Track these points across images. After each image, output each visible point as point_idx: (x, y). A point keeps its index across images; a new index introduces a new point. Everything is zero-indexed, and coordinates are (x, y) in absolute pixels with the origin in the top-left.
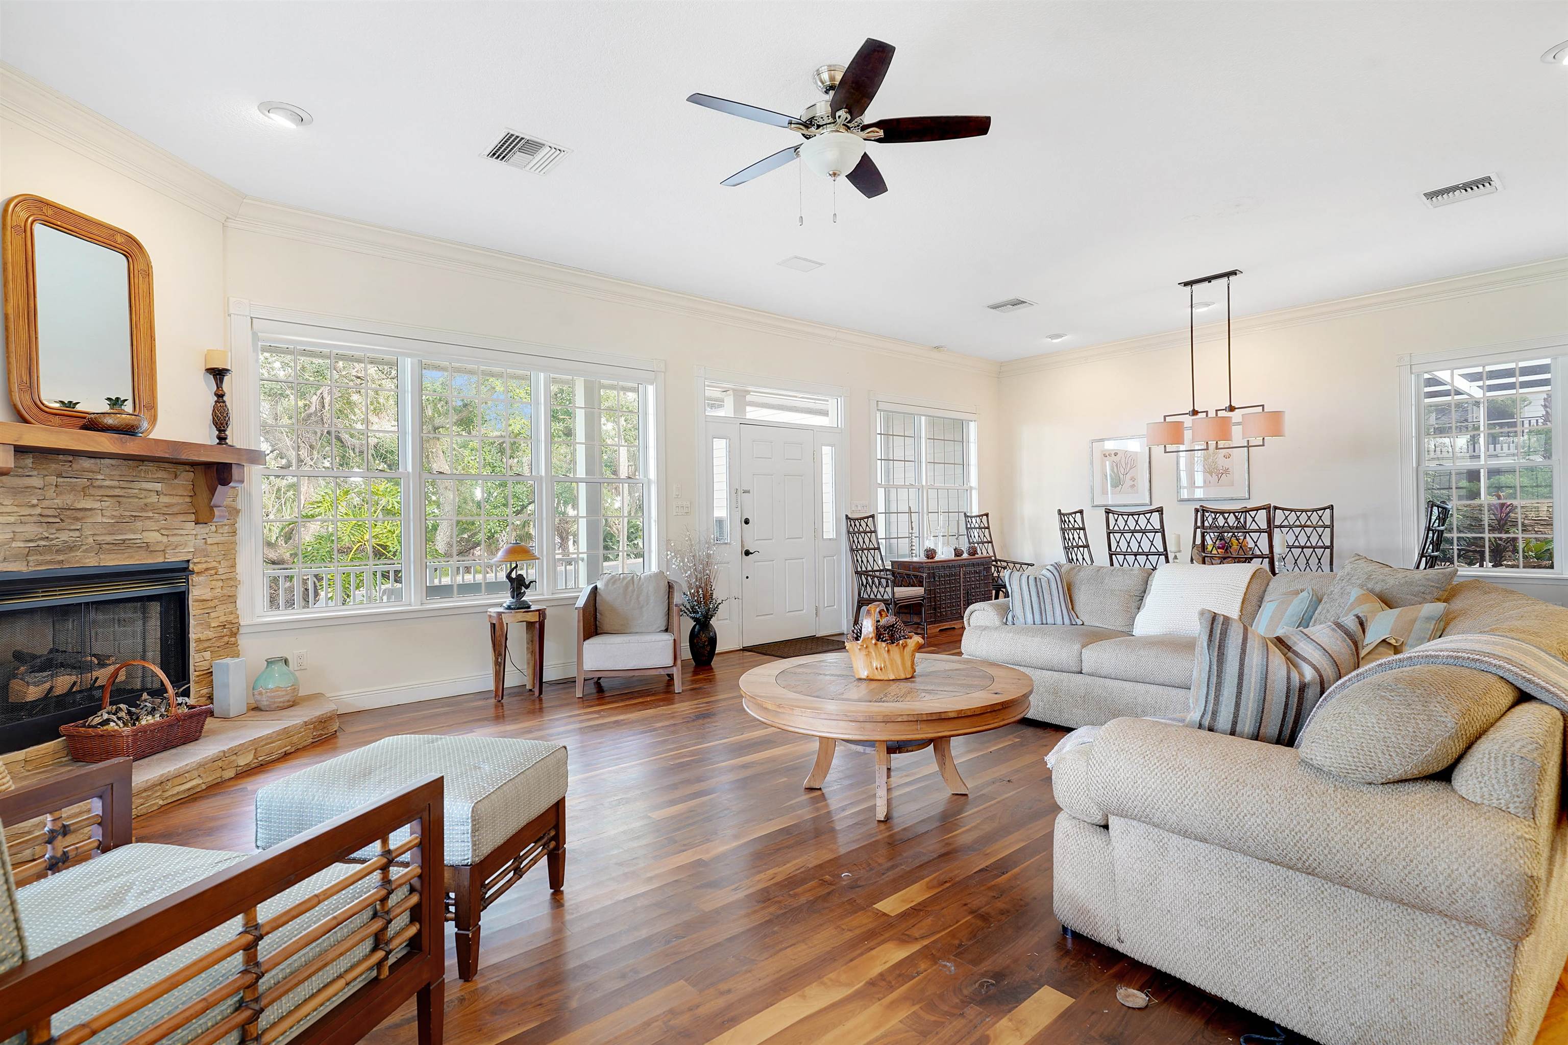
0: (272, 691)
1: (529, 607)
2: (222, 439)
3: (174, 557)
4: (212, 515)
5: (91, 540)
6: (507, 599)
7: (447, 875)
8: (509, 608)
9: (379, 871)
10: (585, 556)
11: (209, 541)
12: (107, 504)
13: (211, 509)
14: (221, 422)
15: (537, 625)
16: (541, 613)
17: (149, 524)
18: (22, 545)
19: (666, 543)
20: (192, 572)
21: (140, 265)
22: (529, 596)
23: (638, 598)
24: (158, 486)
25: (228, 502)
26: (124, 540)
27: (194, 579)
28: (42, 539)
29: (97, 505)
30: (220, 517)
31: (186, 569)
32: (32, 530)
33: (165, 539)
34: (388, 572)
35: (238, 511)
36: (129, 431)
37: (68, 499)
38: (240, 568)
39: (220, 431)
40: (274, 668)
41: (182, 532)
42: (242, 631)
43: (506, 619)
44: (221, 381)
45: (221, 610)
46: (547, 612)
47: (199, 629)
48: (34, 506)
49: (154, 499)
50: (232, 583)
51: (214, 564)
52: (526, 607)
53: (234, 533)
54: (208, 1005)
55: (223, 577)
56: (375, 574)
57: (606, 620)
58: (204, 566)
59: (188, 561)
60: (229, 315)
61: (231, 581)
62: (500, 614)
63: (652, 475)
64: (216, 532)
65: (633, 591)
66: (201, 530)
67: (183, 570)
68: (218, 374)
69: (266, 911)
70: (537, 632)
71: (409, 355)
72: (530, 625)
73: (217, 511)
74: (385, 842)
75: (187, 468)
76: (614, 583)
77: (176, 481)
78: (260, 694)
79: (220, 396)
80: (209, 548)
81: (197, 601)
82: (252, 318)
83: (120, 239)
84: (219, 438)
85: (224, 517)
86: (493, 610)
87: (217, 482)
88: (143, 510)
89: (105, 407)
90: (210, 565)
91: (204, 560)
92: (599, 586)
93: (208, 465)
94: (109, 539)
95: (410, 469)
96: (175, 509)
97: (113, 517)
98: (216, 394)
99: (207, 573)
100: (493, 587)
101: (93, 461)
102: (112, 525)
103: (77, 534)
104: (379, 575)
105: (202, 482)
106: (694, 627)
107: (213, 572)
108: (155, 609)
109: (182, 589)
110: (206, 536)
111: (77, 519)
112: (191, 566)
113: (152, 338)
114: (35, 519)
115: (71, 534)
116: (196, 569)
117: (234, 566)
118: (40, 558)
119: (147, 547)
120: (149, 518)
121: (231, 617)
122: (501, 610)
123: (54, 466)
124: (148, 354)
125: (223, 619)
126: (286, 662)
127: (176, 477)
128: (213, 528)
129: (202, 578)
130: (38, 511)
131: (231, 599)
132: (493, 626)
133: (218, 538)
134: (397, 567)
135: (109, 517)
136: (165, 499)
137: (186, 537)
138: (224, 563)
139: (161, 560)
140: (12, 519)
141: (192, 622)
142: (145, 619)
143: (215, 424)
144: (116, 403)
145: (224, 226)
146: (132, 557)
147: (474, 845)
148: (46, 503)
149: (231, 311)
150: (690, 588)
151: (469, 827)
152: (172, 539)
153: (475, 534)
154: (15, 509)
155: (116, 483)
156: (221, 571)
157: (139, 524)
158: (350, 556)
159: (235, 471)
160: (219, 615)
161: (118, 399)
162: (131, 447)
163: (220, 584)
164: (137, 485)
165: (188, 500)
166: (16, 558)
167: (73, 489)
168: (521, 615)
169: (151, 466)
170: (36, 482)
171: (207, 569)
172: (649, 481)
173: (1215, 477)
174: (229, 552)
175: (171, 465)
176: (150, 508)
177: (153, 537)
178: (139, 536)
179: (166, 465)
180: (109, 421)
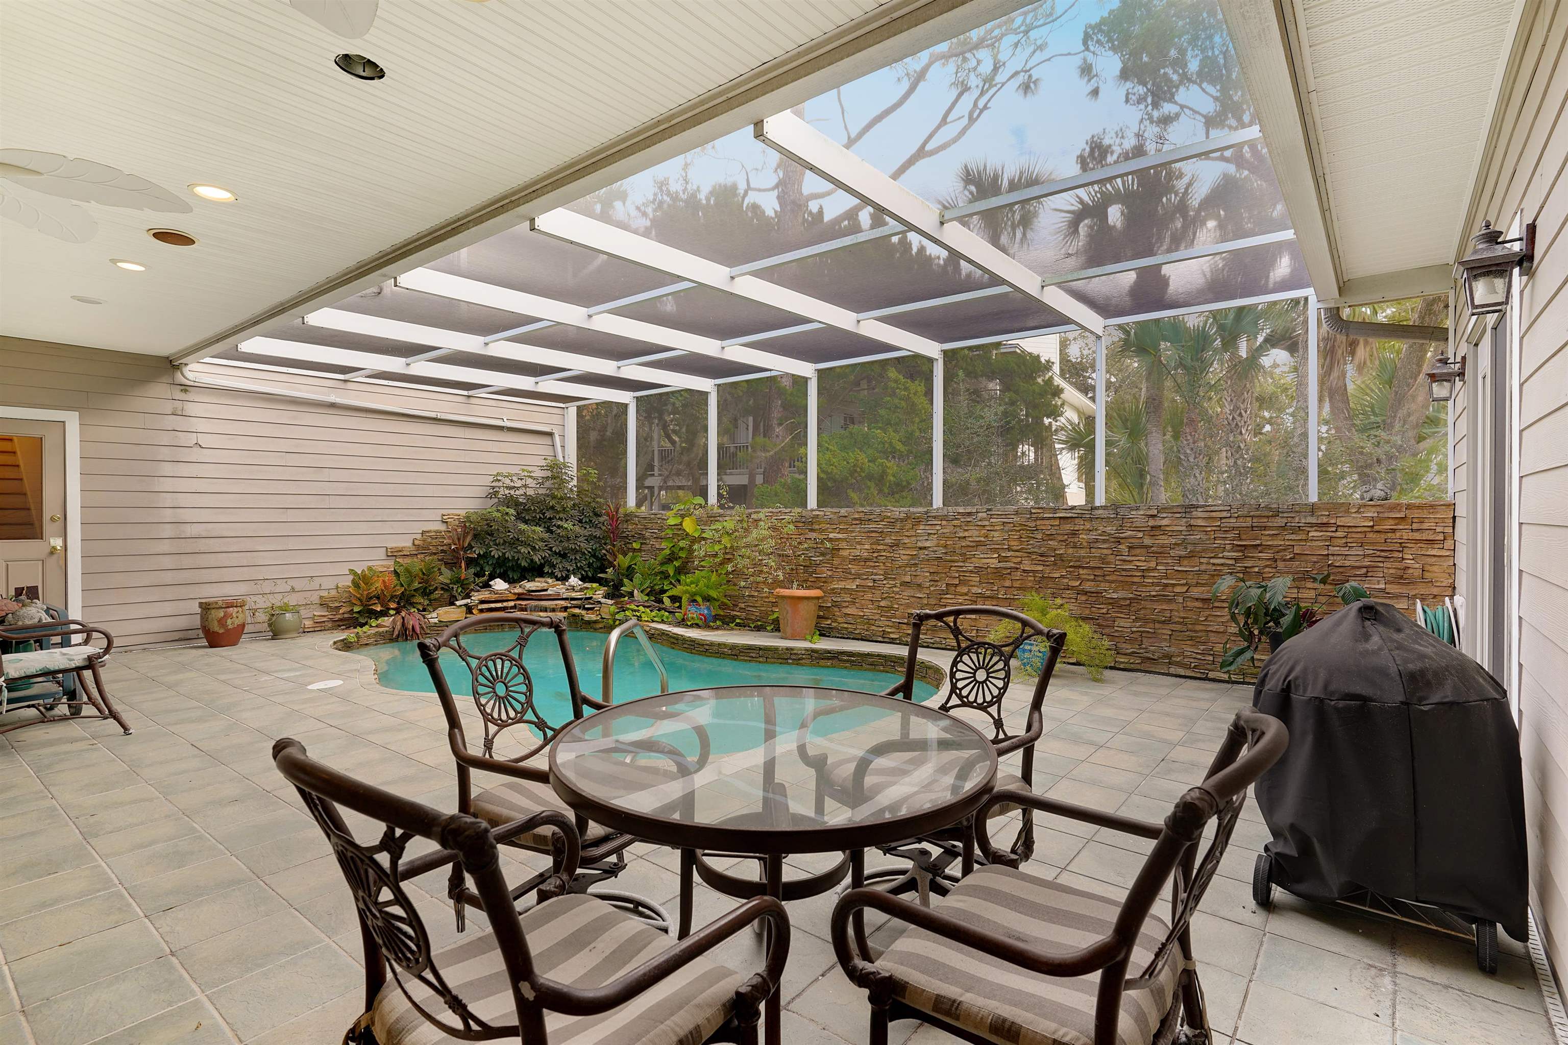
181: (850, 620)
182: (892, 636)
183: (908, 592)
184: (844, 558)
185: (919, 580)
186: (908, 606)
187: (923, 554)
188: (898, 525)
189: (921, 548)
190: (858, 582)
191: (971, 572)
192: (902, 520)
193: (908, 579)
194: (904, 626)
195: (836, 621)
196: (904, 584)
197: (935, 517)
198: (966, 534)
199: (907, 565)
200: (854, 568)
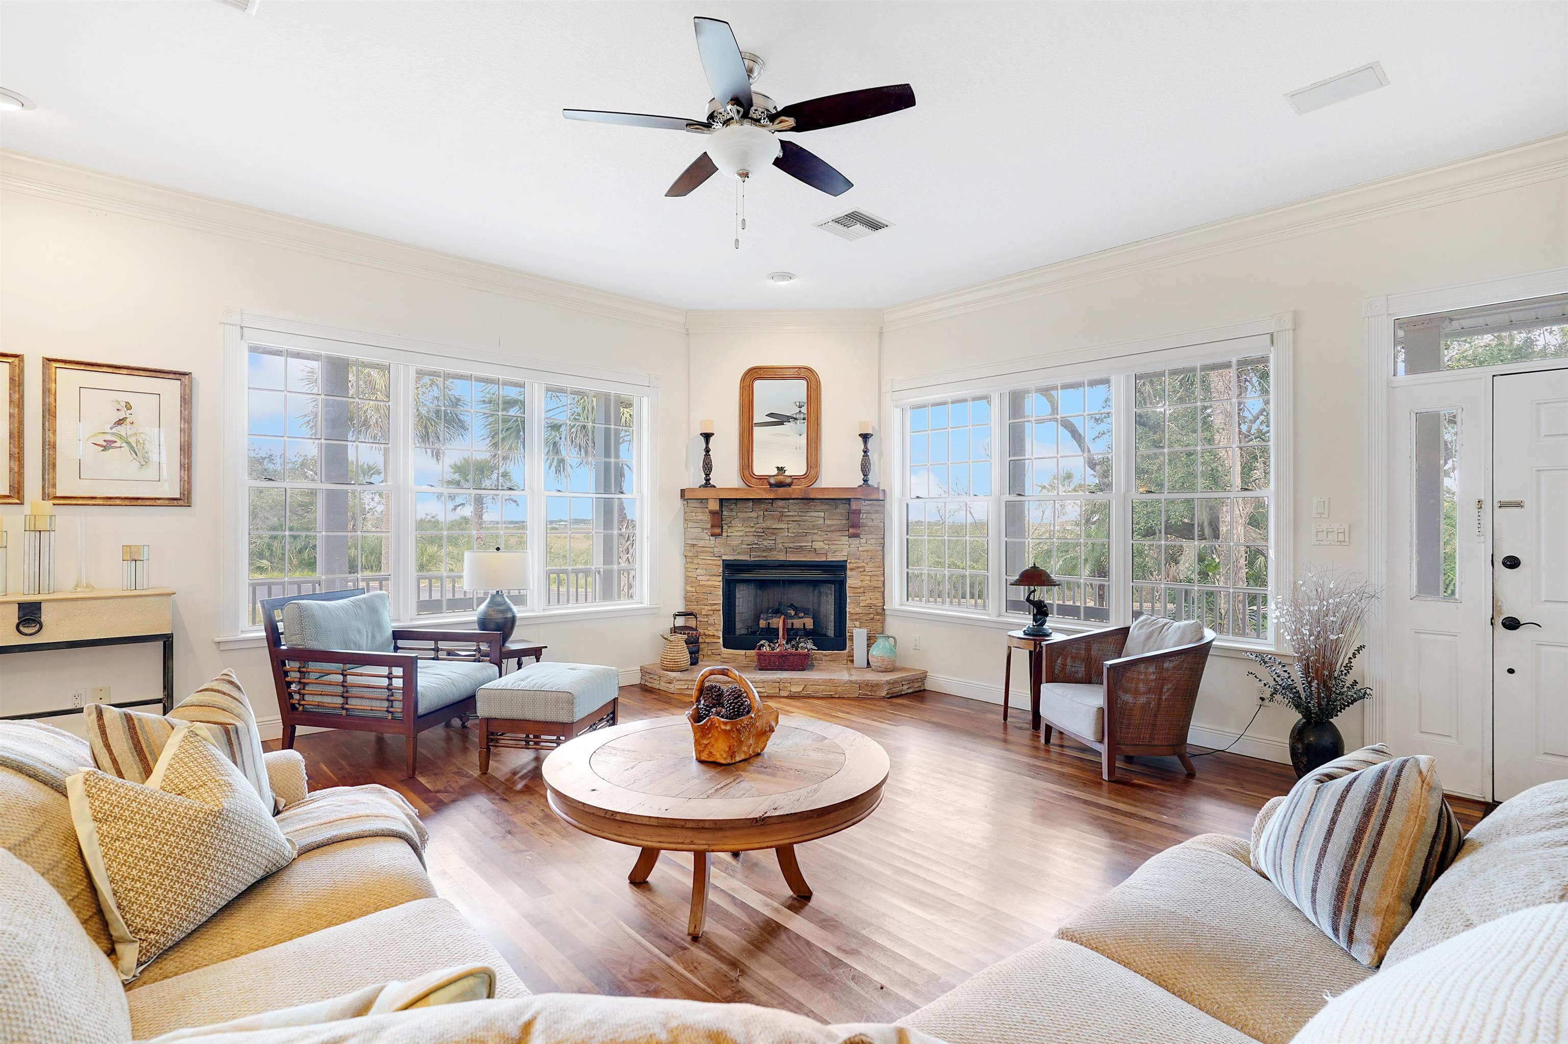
3: (834, 558)
4: (862, 533)
5: (781, 545)
11: (860, 549)
12: (791, 525)
13: (860, 528)
14: (865, 469)
17: (816, 537)
18: (745, 546)
20: (848, 568)
24: (823, 514)
26: (801, 546)
27: (850, 573)
28: (755, 544)
29: (785, 526)
30: (870, 533)
31: (843, 566)
32: (751, 539)
33: (827, 547)
35: (885, 529)
37: (769, 523)
39: (864, 476)
41: (837, 542)
42: (888, 613)
45: (868, 595)
47: (852, 606)
48: (753, 527)
49: (820, 522)
51: (863, 564)
53: (883, 544)
55: (870, 574)
58: (856, 565)
59: (844, 561)
60: (881, 394)
61: (877, 577)
64: (867, 543)
66: (853, 542)
67: (841, 567)
68: (864, 437)
73: (865, 529)
75: (844, 502)
77: (837, 510)
79: (867, 451)
80: (860, 553)
81: (850, 587)
83: (801, 372)
84: (866, 483)
85: (874, 533)
88: (813, 529)
89: (775, 472)
90: (859, 565)
91: (856, 561)
94: (791, 545)
96: (836, 528)
97: (795, 533)
98: (864, 451)
99: (857, 570)
101: (784, 501)
102: (794, 537)
103: (774, 542)
107: (862, 570)
109: (842, 578)
110: (857, 545)
111: (774, 534)
112: (847, 565)
114: (751, 534)
115: (770, 542)
116: (851, 567)
117: (882, 567)
118: (755, 554)
119: (815, 551)
120: (817, 533)
121: (880, 602)
123: (763, 506)
125: (869, 601)
127: (832, 509)
128: (862, 541)
129: (853, 573)
130: (754, 529)
131: (877, 589)
133: (868, 547)
135: (792, 533)
136: (828, 522)
137: (842, 546)
138: (871, 565)
139: (824, 559)
140: (741, 534)
141: (848, 600)
144: (781, 469)
145: (880, 333)
146: (806, 556)
148: (758, 526)
149: (882, 391)
152: (832, 547)
154: (743, 528)
155: (797, 514)
156: (868, 569)
157: (809, 537)
160: (867, 599)
163: (867, 578)
164: (809, 514)
165: (844, 522)
166: (744, 553)
167: (773, 517)
169: (820, 503)
170: (754, 515)
171: (857, 567)
174: (875, 557)
175: (831, 501)
176: (817, 527)
177: (817, 545)
178: (810, 545)
179: (827, 501)
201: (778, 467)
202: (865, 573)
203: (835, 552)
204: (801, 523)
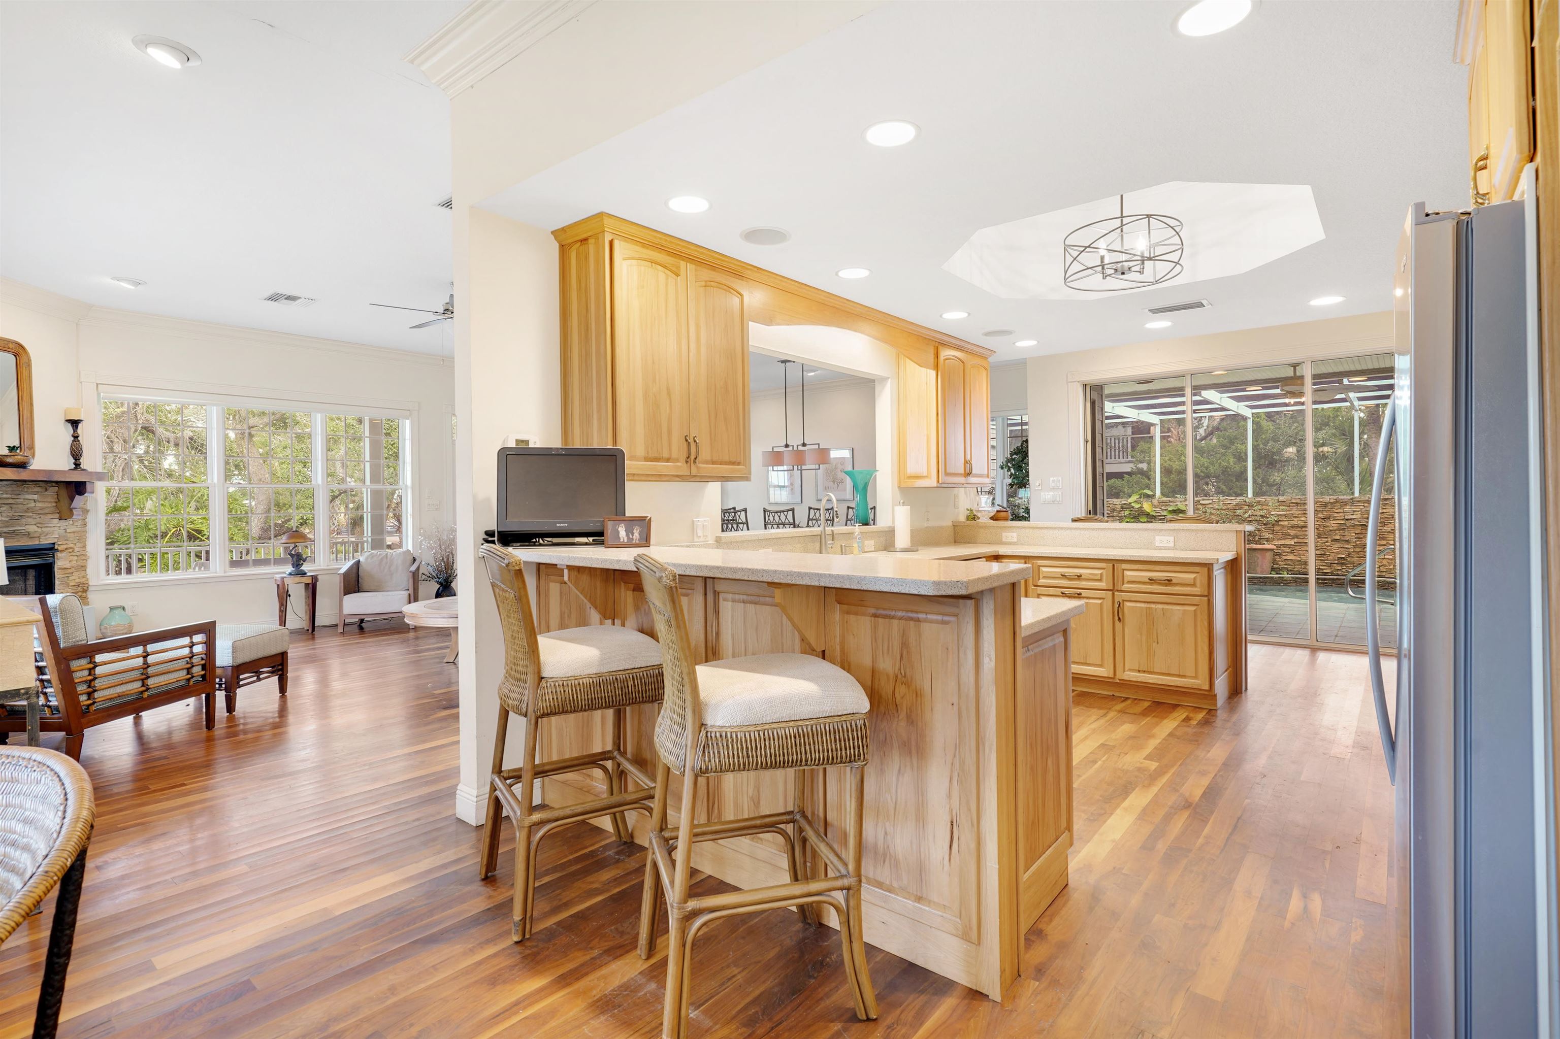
0: (114, 626)
1: (306, 574)
2: (77, 465)
3: (45, 541)
4: (72, 515)
6: (289, 569)
7: (218, 672)
8: (290, 574)
9: (188, 648)
10: (370, 539)
11: (68, 530)
12: (4, 509)
13: (71, 510)
14: (76, 454)
15: (311, 586)
16: (315, 579)
17: (29, 520)
19: (419, 530)
20: (57, 550)
21: (24, 359)
22: (305, 567)
23: (390, 567)
24: (35, 497)
25: (81, 505)
26: (14, 531)
27: (58, 555)
30: (77, 515)
31: (53, 549)
33: (39, 530)
34: (201, 552)
35: (88, 511)
36: (22, 465)
38: (88, 548)
39: (76, 460)
40: (116, 612)
41: (50, 525)
42: (90, 589)
43: (287, 581)
44: (77, 427)
45: (76, 575)
46: (319, 577)
47: (61, 587)
49: (32, 504)
50: (84, 558)
51: (72, 545)
52: (303, 574)
53: (85, 525)
54: (133, 669)
55: (78, 554)
56: (189, 554)
57: (364, 583)
58: (65, 547)
59: (54, 544)
60: (81, 382)
61: (83, 557)
62: (283, 578)
63: (409, 482)
64: (73, 525)
65: (387, 563)
66: (63, 523)
67: (51, 549)
68: (75, 423)
69: (151, 648)
70: (310, 590)
71: (214, 405)
72: (307, 585)
73: (75, 512)
74: (191, 638)
75: (54, 484)
76: (373, 557)
77: (46, 494)
78: (106, 628)
79: (76, 437)
80: (68, 535)
81: (60, 569)
82: (97, 384)
83: (11, 346)
84: (75, 464)
85: (79, 515)
86: (278, 577)
87: (74, 493)
88: (26, 512)
89: (6, 452)
90: (69, 546)
91: (65, 542)
92: (361, 560)
93: (68, 484)
95: (216, 481)
96: (47, 511)
97: (8, 516)
98: (73, 436)
99: (66, 551)
100: (278, 561)
102: (7, 521)
104: (192, 555)
105: (64, 493)
106: (439, 588)
107: (71, 550)
108: (31, 574)
109: (51, 561)
110: (66, 527)
112: (56, 547)
113: (32, 405)
116: (60, 548)
117: (84, 547)
119: (28, 535)
120: (30, 517)
121: (83, 580)
122: (285, 575)
124: (29, 415)
125: (77, 581)
126: (124, 608)
127: (46, 490)
128: (71, 522)
129: (63, 554)
131: (83, 568)
132: (278, 586)
133: (73, 529)
134: (207, 548)
135: (5, 517)
136: (39, 505)
137: (53, 529)
138: (79, 545)
139: (37, 543)
141: (57, 582)
142: (25, 580)
143: (73, 455)
144: (12, 449)
145: (77, 324)
146: (19, 541)
147: (233, 657)
149: (82, 380)
150: (436, 562)
151: (231, 651)
152: (44, 529)
153: (289, 520)
155: (10, 496)
156: (76, 550)
157: (23, 521)
158: (166, 539)
159: (88, 486)
160: (75, 578)
161: (14, 446)
162: (23, 475)
163: (76, 558)
164: (22, 497)
165: (54, 504)
168: (298, 579)
169: (31, 485)
171: (66, 549)
172: (406, 486)
173: (836, 485)
174: (82, 538)
175: (43, 483)
176: (30, 510)
177: (32, 528)
178: (23, 528)
179: (40, 483)
180: (10, 460)
181: (1289, 562)
182: (1325, 571)
183: (1337, 545)
184: (1283, 526)
185: (1347, 538)
186: (1338, 553)
187: (1348, 523)
188: (1329, 506)
189: (1347, 520)
190: (1296, 540)
191: (1389, 532)
192: (1332, 503)
193: (1338, 537)
194: (1335, 565)
195: (1277, 564)
196: (1336, 540)
197: (1359, 501)
198: (1384, 511)
199: (1337, 530)
200: (1292, 533)
201: (9, 447)
202: (75, 554)
203: (47, 534)
204: (14, 506)
